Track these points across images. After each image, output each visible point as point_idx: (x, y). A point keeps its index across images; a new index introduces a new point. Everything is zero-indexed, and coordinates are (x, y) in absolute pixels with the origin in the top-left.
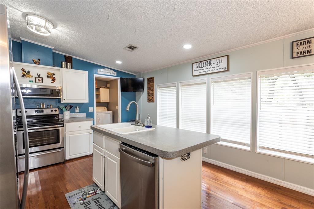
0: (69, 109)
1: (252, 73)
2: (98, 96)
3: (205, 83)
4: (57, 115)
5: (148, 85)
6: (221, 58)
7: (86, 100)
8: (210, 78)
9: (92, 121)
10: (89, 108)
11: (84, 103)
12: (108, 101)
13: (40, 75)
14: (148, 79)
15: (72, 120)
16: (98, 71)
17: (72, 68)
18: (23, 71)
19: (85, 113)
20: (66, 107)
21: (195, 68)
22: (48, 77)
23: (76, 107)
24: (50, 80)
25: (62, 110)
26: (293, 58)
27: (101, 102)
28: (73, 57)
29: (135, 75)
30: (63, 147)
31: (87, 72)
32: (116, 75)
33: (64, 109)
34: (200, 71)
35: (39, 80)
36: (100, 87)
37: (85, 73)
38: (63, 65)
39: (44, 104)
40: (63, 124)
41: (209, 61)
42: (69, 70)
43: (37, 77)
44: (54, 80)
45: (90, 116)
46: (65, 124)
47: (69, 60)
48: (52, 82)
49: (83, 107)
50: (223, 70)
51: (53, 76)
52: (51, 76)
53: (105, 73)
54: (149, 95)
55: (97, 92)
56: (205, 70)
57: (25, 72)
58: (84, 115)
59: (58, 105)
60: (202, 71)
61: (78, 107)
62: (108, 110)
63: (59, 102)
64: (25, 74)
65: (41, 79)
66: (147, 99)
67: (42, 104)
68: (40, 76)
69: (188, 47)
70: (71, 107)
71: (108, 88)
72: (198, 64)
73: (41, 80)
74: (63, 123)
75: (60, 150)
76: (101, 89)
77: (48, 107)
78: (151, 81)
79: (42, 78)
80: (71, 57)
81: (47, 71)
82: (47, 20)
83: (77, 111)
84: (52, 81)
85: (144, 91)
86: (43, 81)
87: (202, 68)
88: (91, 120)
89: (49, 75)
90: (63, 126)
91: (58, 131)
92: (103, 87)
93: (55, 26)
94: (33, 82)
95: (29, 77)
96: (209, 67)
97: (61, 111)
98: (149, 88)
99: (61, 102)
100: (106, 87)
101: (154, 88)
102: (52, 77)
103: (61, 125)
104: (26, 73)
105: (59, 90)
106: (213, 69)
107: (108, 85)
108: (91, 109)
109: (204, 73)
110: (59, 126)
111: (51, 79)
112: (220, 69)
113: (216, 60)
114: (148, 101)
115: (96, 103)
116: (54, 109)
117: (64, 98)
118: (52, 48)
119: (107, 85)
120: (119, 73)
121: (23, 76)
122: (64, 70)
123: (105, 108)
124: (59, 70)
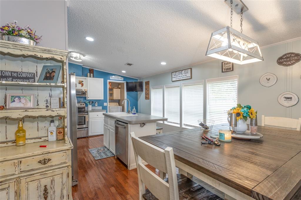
0: (91, 104)
1: (203, 80)
2: (111, 95)
3: (179, 87)
4: (84, 108)
5: (145, 87)
6: (187, 70)
7: (102, 98)
8: (182, 83)
10: (104, 103)
11: (100, 100)
12: (119, 99)
14: (146, 82)
15: (93, 111)
16: (110, 78)
17: (93, 77)
19: (101, 107)
20: (89, 103)
21: (173, 76)
22: (79, 83)
24: (80, 85)
25: (87, 104)
26: (222, 72)
27: (114, 99)
28: (94, 69)
29: (137, 80)
30: (88, 128)
31: (103, 79)
32: (123, 80)
33: (88, 104)
34: (176, 78)
37: (102, 80)
38: (88, 75)
41: (181, 71)
42: (92, 79)
44: (82, 85)
45: (105, 108)
46: (89, 113)
47: (92, 71)
49: (100, 103)
50: (189, 78)
52: (81, 83)
53: (115, 79)
54: (146, 94)
56: (179, 78)
58: (101, 108)
59: (85, 101)
60: (177, 78)
61: (97, 102)
62: (119, 105)
63: (86, 99)
66: (145, 97)
69: (163, 63)
70: (93, 102)
71: (120, 88)
72: (175, 73)
74: (87, 112)
75: (86, 129)
77: (79, 102)
78: (147, 83)
79: (76, 84)
80: (93, 69)
81: (79, 80)
82: (80, 54)
83: (96, 105)
85: (143, 91)
86: (76, 86)
87: (177, 76)
90: (88, 114)
91: (85, 117)
92: (115, 88)
93: (84, 56)
96: (181, 75)
98: (146, 89)
100: (118, 88)
101: (149, 89)
105: (86, 91)
106: (183, 77)
109: (178, 79)
110: (85, 114)
112: (187, 77)
113: (185, 71)
114: (146, 99)
115: (109, 100)
116: (82, 104)
117: (88, 97)
118: (82, 65)
119: (119, 86)
120: (125, 78)
122: (88, 78)
123: (117, 103)
124: (86, 79)
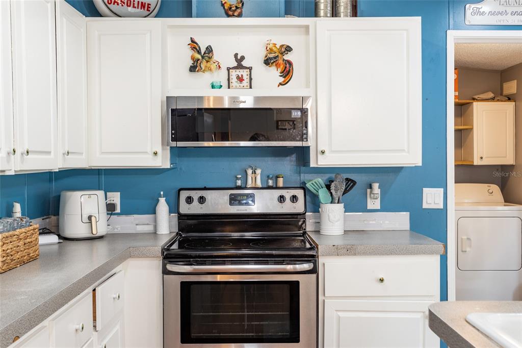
0: (340, 193)
2: (463, 136)
4: (292, 221)
7: (413, 156)
9: (438, 258)
10: (426, 190)
11: (402, 168)
12: (509, 160)
13: (243, 58)
16: (468, 12)
17: (355, 14)
18: (193, 48)
19: (407, 215)
20: (328, 187)
22: (267, 62)
23: (371, 187)
24: (274, 74)
27: (477, 162)
31: (419, 20)
33: (323, 194)
35: (240, 79)
36: (474, 99)
38: (322, 6)
39: (259, 171)
40: (313, 259)
42: (345, 22)
43: (234, 68)
44: (287, 72)
46: (321, 260)
48: (281, 84)
49: (397, 186)
51: (286, 57)
53: (504, 17)
55: (459, 119)
57: (199, 52)
58: (401, 220)
59: (303, 176)
61: (376, 186)
62: (509, 199)
63: (305, 163)
64: (198, 60)
65: (244, 73)
67: (250, 172)
68: (244, 63)
70: (350, 185)
71: (509, 98)
73: (245, 77)
74: (312, 255)
76: (475, 104)
77: (271, 183)
79: (250, 69)
81: (266, 38)
83: (374, 203)
84: (282, 79)
86: (251, 79)
88: (432, 253)
89: (272, 56)
90: (314, 271)
91: (294, 288)
92: (483, 96)
94: (221, 86)
95: (210, 70)
97: (314, 203)
99: (313, 164)
100: (500, 96)
102: (281, 61)
103: (306, 266)
104: (203, 57)
107: (511, 87)
108: (431, 198)
110: (299, 266)
111: (280, 70)
115: (457, 166)
116: (288, 194)
117: (320, 148)
119: (506, 85)
121: (193, 69)
122: (323, 24)
123: (495, 188)
124: (307, 28)
